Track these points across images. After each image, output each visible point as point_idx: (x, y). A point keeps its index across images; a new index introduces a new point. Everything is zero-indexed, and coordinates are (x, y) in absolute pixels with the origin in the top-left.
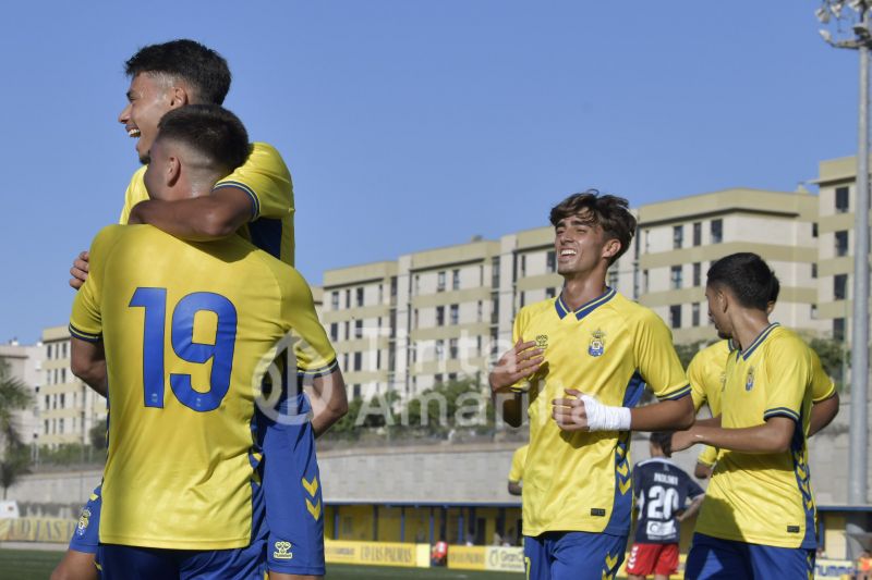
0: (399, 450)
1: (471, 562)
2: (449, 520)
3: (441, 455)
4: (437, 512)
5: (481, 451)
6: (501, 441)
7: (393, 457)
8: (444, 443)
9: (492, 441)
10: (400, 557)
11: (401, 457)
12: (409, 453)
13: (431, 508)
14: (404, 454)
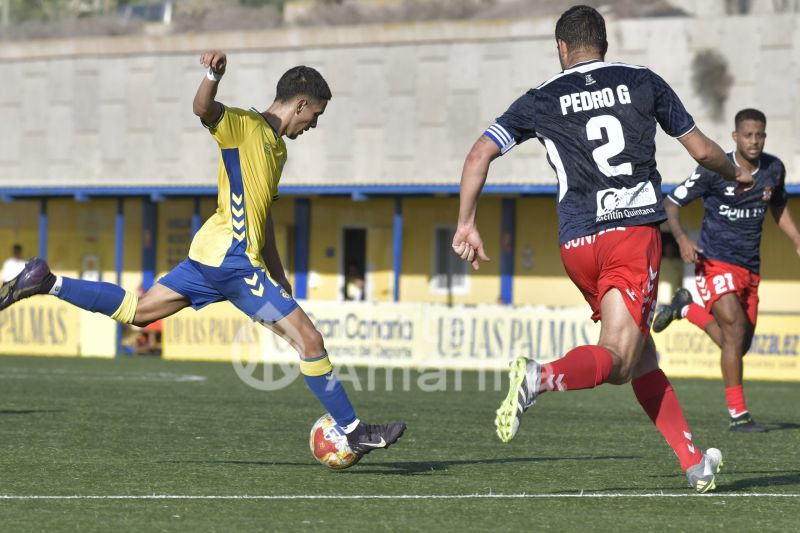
0: (36, 49)
1: (225, 340)
2: (164, 232)
3: (146, 62)
4: (134, 211)
5: (250, 50)
6: (303, 23)
7: (19, 68)
8: (152, 29)
9: (279, 23)
10: (37, 333)
11: (41, 66)
12: (61, 57)
13: (116, 200)
14: (48, 59)
